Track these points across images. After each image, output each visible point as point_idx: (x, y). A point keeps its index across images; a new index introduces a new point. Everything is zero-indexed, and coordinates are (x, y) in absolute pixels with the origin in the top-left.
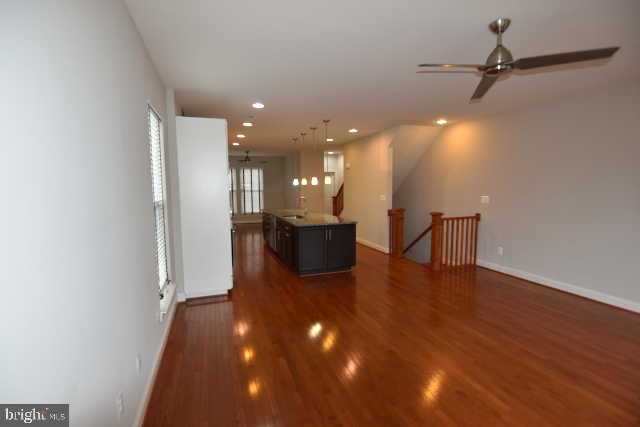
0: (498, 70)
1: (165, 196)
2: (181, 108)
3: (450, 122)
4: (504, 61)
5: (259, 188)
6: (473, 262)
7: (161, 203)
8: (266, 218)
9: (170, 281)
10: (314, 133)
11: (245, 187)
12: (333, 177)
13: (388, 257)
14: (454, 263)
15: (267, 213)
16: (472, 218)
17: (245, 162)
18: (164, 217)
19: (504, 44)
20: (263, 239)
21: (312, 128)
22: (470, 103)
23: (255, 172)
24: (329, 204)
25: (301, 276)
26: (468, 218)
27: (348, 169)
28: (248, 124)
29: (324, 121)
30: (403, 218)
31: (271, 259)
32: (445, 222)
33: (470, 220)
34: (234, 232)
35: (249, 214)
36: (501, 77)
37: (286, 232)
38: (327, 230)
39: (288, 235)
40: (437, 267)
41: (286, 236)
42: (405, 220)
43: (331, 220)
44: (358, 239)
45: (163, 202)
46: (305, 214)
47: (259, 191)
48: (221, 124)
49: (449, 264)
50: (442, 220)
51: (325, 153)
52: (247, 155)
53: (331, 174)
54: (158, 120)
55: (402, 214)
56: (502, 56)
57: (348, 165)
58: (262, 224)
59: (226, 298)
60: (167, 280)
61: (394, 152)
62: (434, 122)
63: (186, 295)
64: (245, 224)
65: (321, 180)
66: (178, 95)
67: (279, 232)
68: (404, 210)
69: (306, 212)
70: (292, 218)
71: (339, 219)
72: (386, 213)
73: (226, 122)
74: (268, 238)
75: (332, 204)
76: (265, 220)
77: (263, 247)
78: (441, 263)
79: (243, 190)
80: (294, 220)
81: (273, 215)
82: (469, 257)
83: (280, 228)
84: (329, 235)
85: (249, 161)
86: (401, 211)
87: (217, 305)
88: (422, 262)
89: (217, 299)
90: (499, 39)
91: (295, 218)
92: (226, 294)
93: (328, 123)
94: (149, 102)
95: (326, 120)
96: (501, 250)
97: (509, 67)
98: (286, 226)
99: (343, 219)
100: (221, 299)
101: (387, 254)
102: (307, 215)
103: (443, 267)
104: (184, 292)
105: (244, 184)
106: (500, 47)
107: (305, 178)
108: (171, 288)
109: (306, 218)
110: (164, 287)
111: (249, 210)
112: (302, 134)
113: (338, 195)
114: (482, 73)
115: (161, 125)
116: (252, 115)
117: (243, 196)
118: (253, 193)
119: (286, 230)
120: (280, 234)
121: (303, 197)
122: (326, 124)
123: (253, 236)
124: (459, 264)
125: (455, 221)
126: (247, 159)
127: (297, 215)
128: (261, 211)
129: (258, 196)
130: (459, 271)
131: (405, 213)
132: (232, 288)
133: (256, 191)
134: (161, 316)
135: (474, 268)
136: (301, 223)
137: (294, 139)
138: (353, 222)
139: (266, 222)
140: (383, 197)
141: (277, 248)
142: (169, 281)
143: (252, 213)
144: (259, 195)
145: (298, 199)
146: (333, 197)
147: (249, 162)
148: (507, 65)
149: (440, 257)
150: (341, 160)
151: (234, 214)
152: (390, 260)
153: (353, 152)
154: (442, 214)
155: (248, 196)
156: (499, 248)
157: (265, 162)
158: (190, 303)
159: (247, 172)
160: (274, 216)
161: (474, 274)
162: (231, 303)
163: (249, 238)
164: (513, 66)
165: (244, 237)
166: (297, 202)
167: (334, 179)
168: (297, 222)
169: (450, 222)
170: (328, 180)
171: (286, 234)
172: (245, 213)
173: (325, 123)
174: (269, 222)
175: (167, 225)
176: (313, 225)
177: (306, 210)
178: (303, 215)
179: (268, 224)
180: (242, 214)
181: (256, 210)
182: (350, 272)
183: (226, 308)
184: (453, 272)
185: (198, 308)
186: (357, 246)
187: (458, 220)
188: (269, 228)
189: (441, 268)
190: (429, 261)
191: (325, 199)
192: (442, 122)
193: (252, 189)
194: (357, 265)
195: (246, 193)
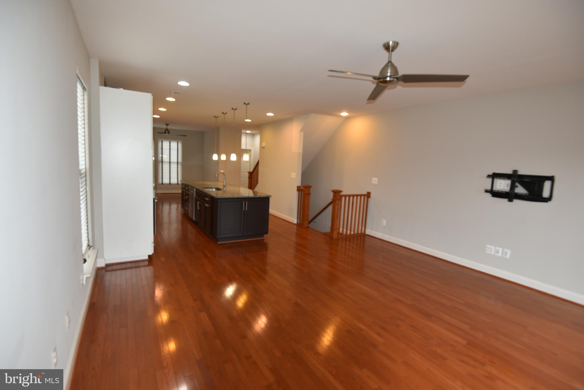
0: (387, 81)
1: (88, 164)
2: (103, 78)
3: (351, 115)
4: (392, 74)
5: (178, 160)
6: (363, 232)
7: (84, 170)
8: (186, 189)
10: (234, 114)
11: (163, 158)
12: (249, 154)
13: (295, 227)
14: (349, 232)
15: (186, 184)
16: (364, 195)
17: (165, 134)
18: (86, 184)
19: (393, 61)
20: (181, 209)
21: (233, 109)
22: (368, 103)
23: (174, 144)
24: (245, 178)
25: (219, 243)
26: (361, 196)
27: (264, 148)
28: (171, 99)
29: (245, 103)
30: (310, 194)
31: (190, 228)
32: (343, 198)
33: (363, 197)
34: (156, 201)
35: (166, 184)
36: (389, 86)
37: (206, 203)
38: (244, 202)
39: (207, 206)
40: (335, 236)
41: (206, 206)
42: (311, 196)
43: (246, 192)
44: (272, 211)
45: (86, 170)
46: (224, 186)
47: (178, 162)
48: (147, 98)
49: (345, 233)
50: (341, 196)
51: (243, 131)
52: (167, 127)
53: (247, 151)
54: (83, 89)
55: (309, 191)
56: (391, 71)
57: (264, 144)
58: (180, 195)
59: (147, 263)
60: (88, 245)
61: (305, 136)
62: (338, 114)
63: (105, 260)
64: (162, 194)
65: (240, 157)
66: (102, 65)
67: (198, 202)
68: (310, 187)
69: (225, 185)
70: (211, 190)
71: (254, 193)
72: (296, 189)
73: (152, 97)
74: (186, 208)
75: (247, 179)
76: (184, 190)
77: (180, 216)
78: (338, 233)
79: (161, 161)
80: (213, 192)
81: (192, 186)
82: (360, 227)
83: (200, 199)
84: (246, 206)
85: (169, 133)
86: (308, 187)
87: (138, 269)
88: (323, 231)
89: (137, 264)
90: (390, 57)
91: (214, 190)
92: (147, 259)
93: (248, 106)
94: (77, 72)
95: (247, 103)
96: (384, 222)
97: (395, 80)
98: (206, 198)
99: (257, 192)
100: (142, 264)
101: (295, 224)
102: (225, 188)
103: (340, 236)
104: (104, 258)
105: (162, 155)
106: (390, 63)
107: (225, 154)
108: (92, 253)
109: (224, 190)
110: (86, 251)
111: (166, 181)
112: (223, 113)
113: (254, 170)
114: (376, 81)
115: (86, 94)
116: (178, 92)
117: (161, 167)
118: (171, 164)
119: (206, 201)
120: (199, 204)
121: (222, 171)
122: (247, 106)
123: (170, 205)
124: (352, 233)
125: (351, 198)
126: (167, 131)
127: (217, 187)
128: (179, 182)
129: (176, 167)
130: (352, 238)
131: (312, 190)
132: (153, 254)
133: (174, 163)
134: (85, 279)
135: (363, 237)
136: (219, 195)
137: (215, 117)
138: (267, 196)
139: (185, 192)
140: (294, 175)
141: (195, 217)
142: (90, 246)
143: (170, 183)
144: (178, 166)
145: (217, 173)
146: (249, 173)
147: (169, 134)
148: (394, 78)
149: (338, 227)
150: (258, 139)
152: (297, 229)
153: (268, 133)
154: (341, 192)
155: (166, 167)
156: (383, 220)
157: (185, 136)
158: (110, 268)
159: (166, 144)
160: (194, 187)
161: (364, 241)
162: (151, 268)
163: (166, 207)
164: (398, 79)
166: (217, 176)
167: (251, 155)
168: (216, 194)
169: (347, 198)
170: (246, 157)
171: (206, 205)
172: (162, 183)
173: (245, 106)
174: (188, 192)
175: (89, 193)
176: (232, 197)
177: (225, 183)
178: (221, 187)
179: (188, 195)
180: (160, 184)
181: (174, 181)
182: (263, 239)
183: (147, 272)
184: (348, 239)
185: (119, 272)
186: (270, 217)
187: (353, 197)
188: (188, 199)
189: (338, 237)
190: (329, 230)
191: (242, 173)
192: (344, 114)
193: (170, 160)
194: (269, 233)
195: (164, 164)
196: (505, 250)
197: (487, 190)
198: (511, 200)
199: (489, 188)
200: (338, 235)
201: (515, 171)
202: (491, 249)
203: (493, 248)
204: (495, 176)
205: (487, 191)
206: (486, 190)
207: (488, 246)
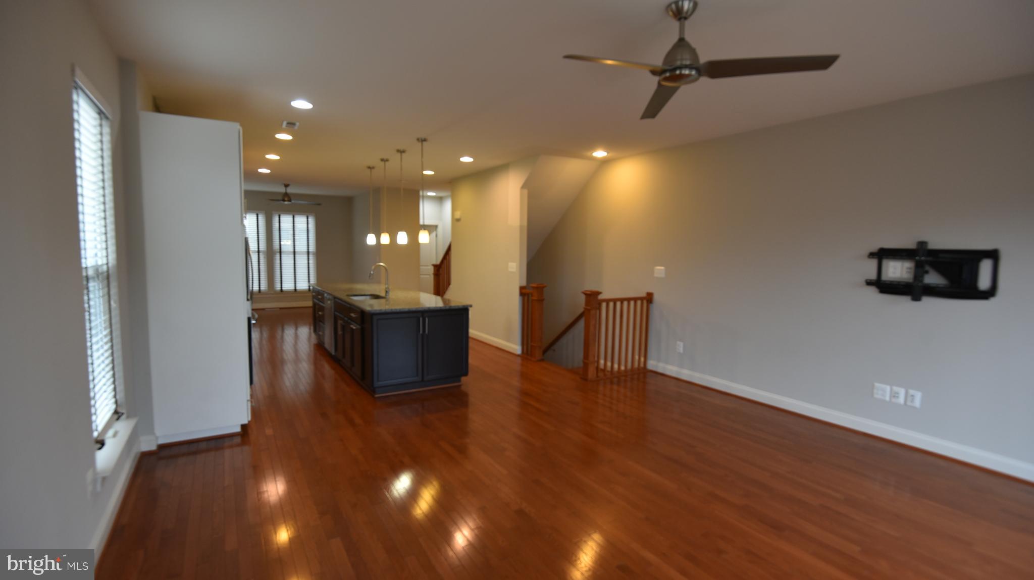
0: (679, 75)
2: (152, 98)
3: (612, 155)
5: (308, 248)
6: (642, 365)
7: (105, 268)
8: (318, 299)
9: (123, 414)
10: (401, 159)
11: (282, 246)
12: (433, 233)
13: (519, 360)
14: (616, 366)
15: (321, 290)
16: (642, 299)
17: (282, 202)
19: (688, 38)
20: (313, 335)
21: (398, 150)
22: (641, 124)
23: (301, 221)
24: (428, 276)
25: (377, 396)
26: (635, 299)
27: (458, 220)
28: (284, 136)
29: (418, 139)
30: (544, 299)
31: (327, 369)
32: (604, 305)
33: (639, 303)
34: (253, 322)
35: (288, 291)
37: (352, 323)
38: (421, 318)
39: (354, 328)
40: (591, 373)
41: (352, 329)
43: (430, 301)
44: (473, 332)
45: (108, 267)
46: (387, 292)
47: (308, 253)
48: (231, 132)
49: (609, 368)
50: (600, 303)
51: (421, 193)
52: (286, 190)
53: (431, 229)
54: (99, 114)
55: (542, 294)
57: (458, 215)
58: (311, 310)
59: (238, 439)
60: (116, 412)
61: (530, 196)
62: (588, 154)
63: (157, 438)
64: (281, 308)
65: (413, 237)
67: (340, 322)
68: (545, 286)
69: (387, 289)
70: (361, 298)
71: (444, 301)
72: (517, 291)
73: (241, 129)
74: (321, 333)
75: (432, 276)
76: (316, 301)
77: (312, 349)
78: (597, 368)
79: (279, 250)
80: (364, 301)
81: (329, 294)
82: (637, 357)
83: (341, 316)
84: (425, 326)
85: (290, 201)
86: (540, 289)
88: (570, 366)
90: (682, 29)
91: (368, 297)
92: (238, 432)
93: (424, 143)
95: (422, 138)
96: (680, 347)
97: (693, 72)
98: (352, 313)
99: (449, 300)
100: (228, 441)
101: (518, 356)
102: (389, 293)
103: (601, 374)
104: (153, 432)
105: (280, 240)
106: (682, 41)
107: (387, 233)
108: (124, 428)
109: (387, 297)
110: (108, 425)
111: (288, 286)
112: (382, 160)
113: (442, 261)
115: (105, 123)
116: (292, 122)
117: (278, 261)
118: (296, 255)
119: (351, 319)
120: (341, 324)
121: (382, 264)
122: (422, 144)
123: (296, 329)
124: (623, 368)
125: (618, 304)
126: (286, 197)
127: (372, 292)
128: (311, 288)
129: (306, 261)
130: (622, 378)
131: (546, 290)
132: (249, 422)
133: (301, 253)
134: (99, 481)
135: (642, 375)
136: (378, 306)
137: (369, 168)
138: (464, 306)
139: (319, 305)
140: (513, 266)
141: (336, 349)
142: (120, 413)
143: (295, 290)
144: (308, 260)
145: (374, 267)
146: (435, 266)
147: (289, 203)
148: (691, 69)
149: (596, 359)
150: (448, 206)
151: (261, 291)
152: (522, 364)
153: (466, 194)
154: (599, 293)
155: (287, 261)
156: (678, 343)
157: (319, 205)
158: (165, 453)
159: (286, 220)
160: (332, 295)
161: (645, 383)
162: (246, 448)
163: (289, 332)
164: (699, 70)
165: (279, 332)
166: (373, 272)
167: (436, 236)
168: (371, 305)
169: (611, 303)
170: (424, 238)
171: (352, 326)
172: (282, 290)
173: (419, 143)
174: (322, 304)
176: (399, 310)
177: (387, 286)
178: (383, 294)
179: (322, 309)
180: (276, 293)
181: (303, 285)
182: (460, 386)
184: (615, 380)
185: (182, 460)
186: (471, 344)
187: (622, 303)
188: (323, 316)
189: (597, 376)
190: (581, 364)
191: (421, 267)
192: (600, 154)
193: (294, 249)
194: (470, 373)
195: (283, 256)
196: (911, 392)
197: (871, 280)
198: (916, 298)
199: (873, 276)
200: (597, 372)
201: (922, 244)
202: (883, 391)
203: (888, 388)
204: (882, 255)
205: (869, 283)
206: (868, 281)
207: (877, 385)
